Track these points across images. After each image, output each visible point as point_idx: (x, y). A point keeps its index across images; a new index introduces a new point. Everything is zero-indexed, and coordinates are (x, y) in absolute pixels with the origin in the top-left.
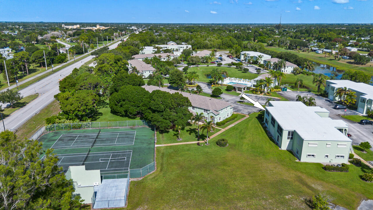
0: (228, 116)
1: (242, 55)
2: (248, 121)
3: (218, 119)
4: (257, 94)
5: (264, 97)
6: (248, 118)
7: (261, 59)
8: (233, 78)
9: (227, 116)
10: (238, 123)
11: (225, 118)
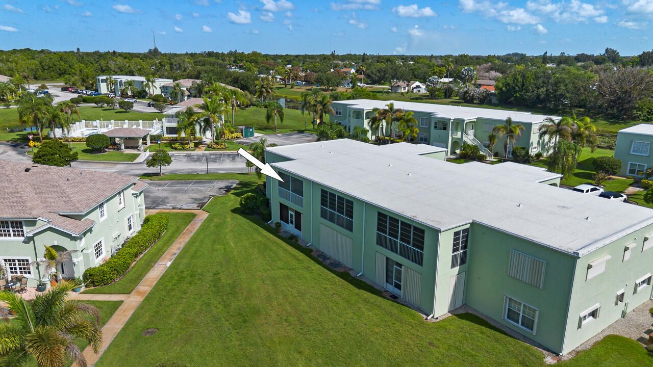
0: (130, 228)
1: (102, 82)
2: (213, 230)
3: (92, 251)
4: (187, 150)
5: (211, 155)
6: (209, 220)
7: (153, 86)
8: (98, 121)
9: (127, 228)
10: (182, 246)
11: (121, 241)
